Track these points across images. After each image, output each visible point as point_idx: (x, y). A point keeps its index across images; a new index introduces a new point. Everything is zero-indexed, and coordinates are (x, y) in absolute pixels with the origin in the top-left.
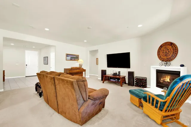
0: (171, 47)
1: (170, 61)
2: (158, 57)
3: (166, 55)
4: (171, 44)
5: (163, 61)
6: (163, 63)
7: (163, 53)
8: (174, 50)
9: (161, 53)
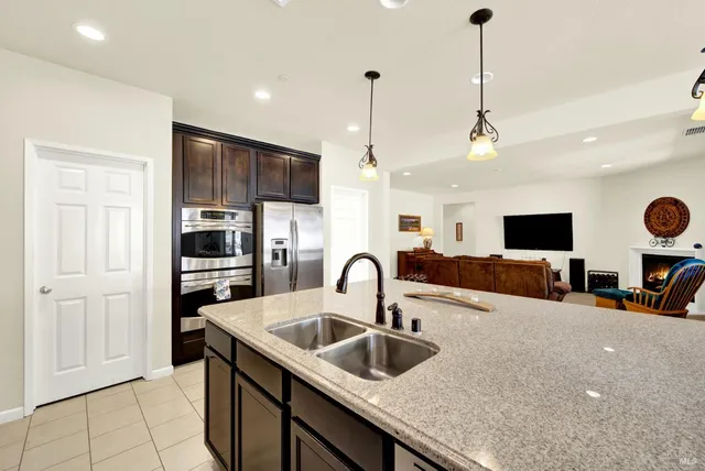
0: (674, 208)
1: (672, 236)
2: (647, 227)
3: (664, 224)
4: (676, 202)
5: (657, 236)
6: (659, 239)
7: (658, 218)
8: (681, 214)
9: (653, 219)
